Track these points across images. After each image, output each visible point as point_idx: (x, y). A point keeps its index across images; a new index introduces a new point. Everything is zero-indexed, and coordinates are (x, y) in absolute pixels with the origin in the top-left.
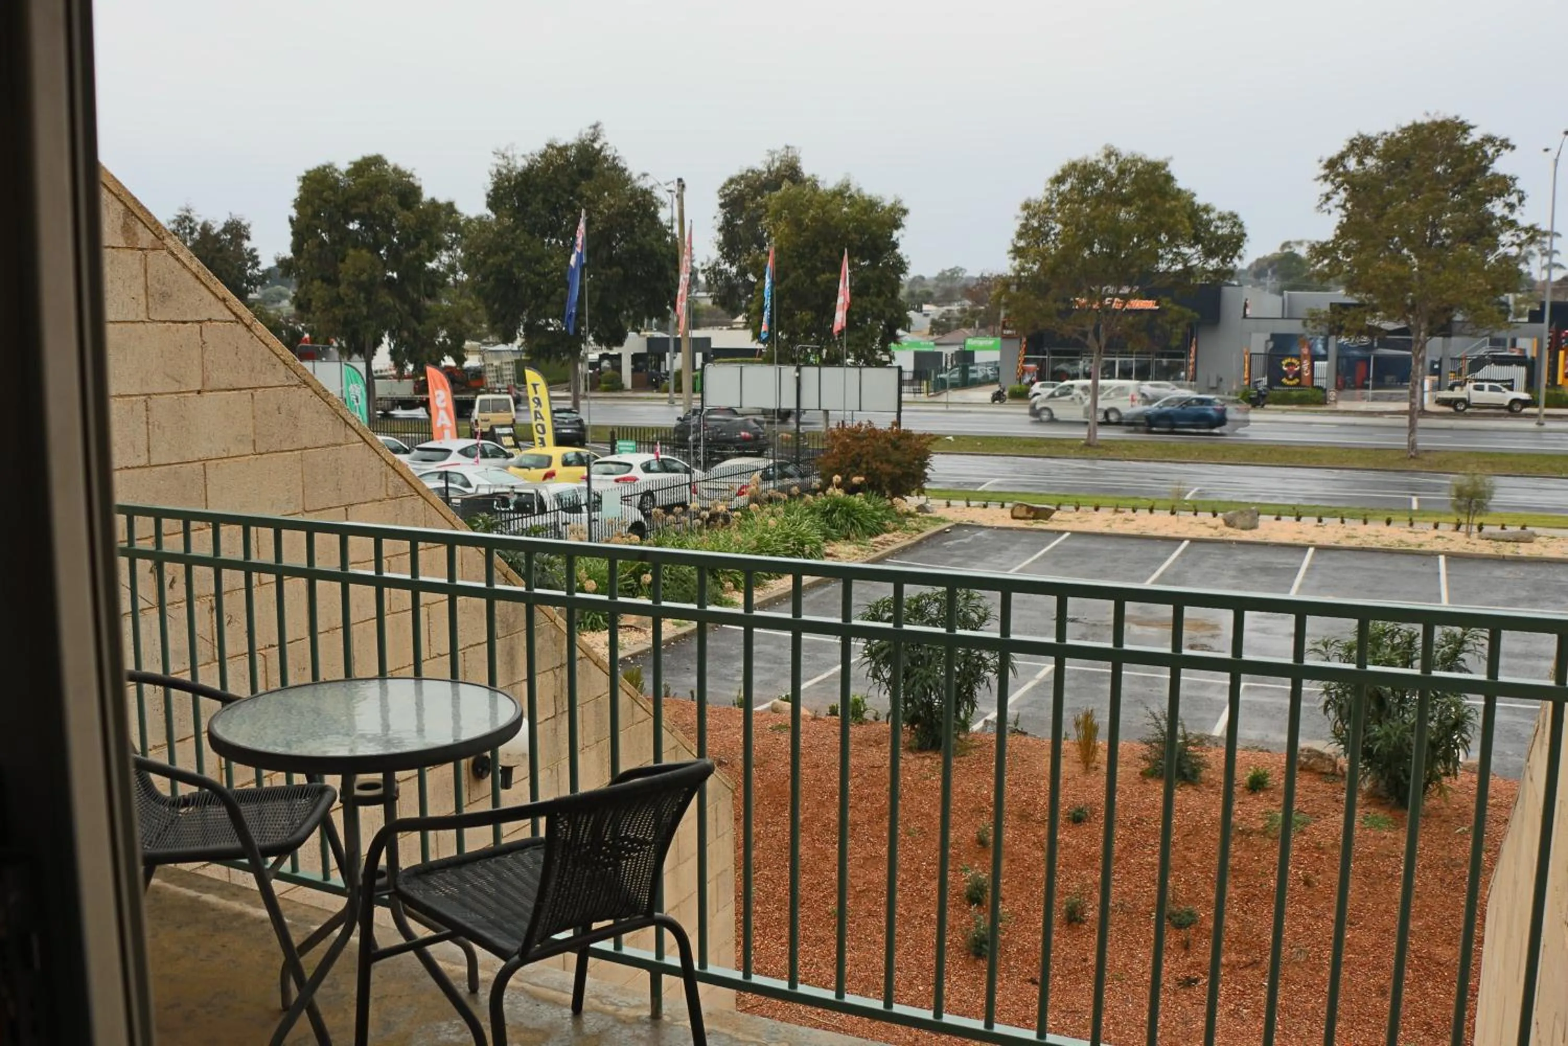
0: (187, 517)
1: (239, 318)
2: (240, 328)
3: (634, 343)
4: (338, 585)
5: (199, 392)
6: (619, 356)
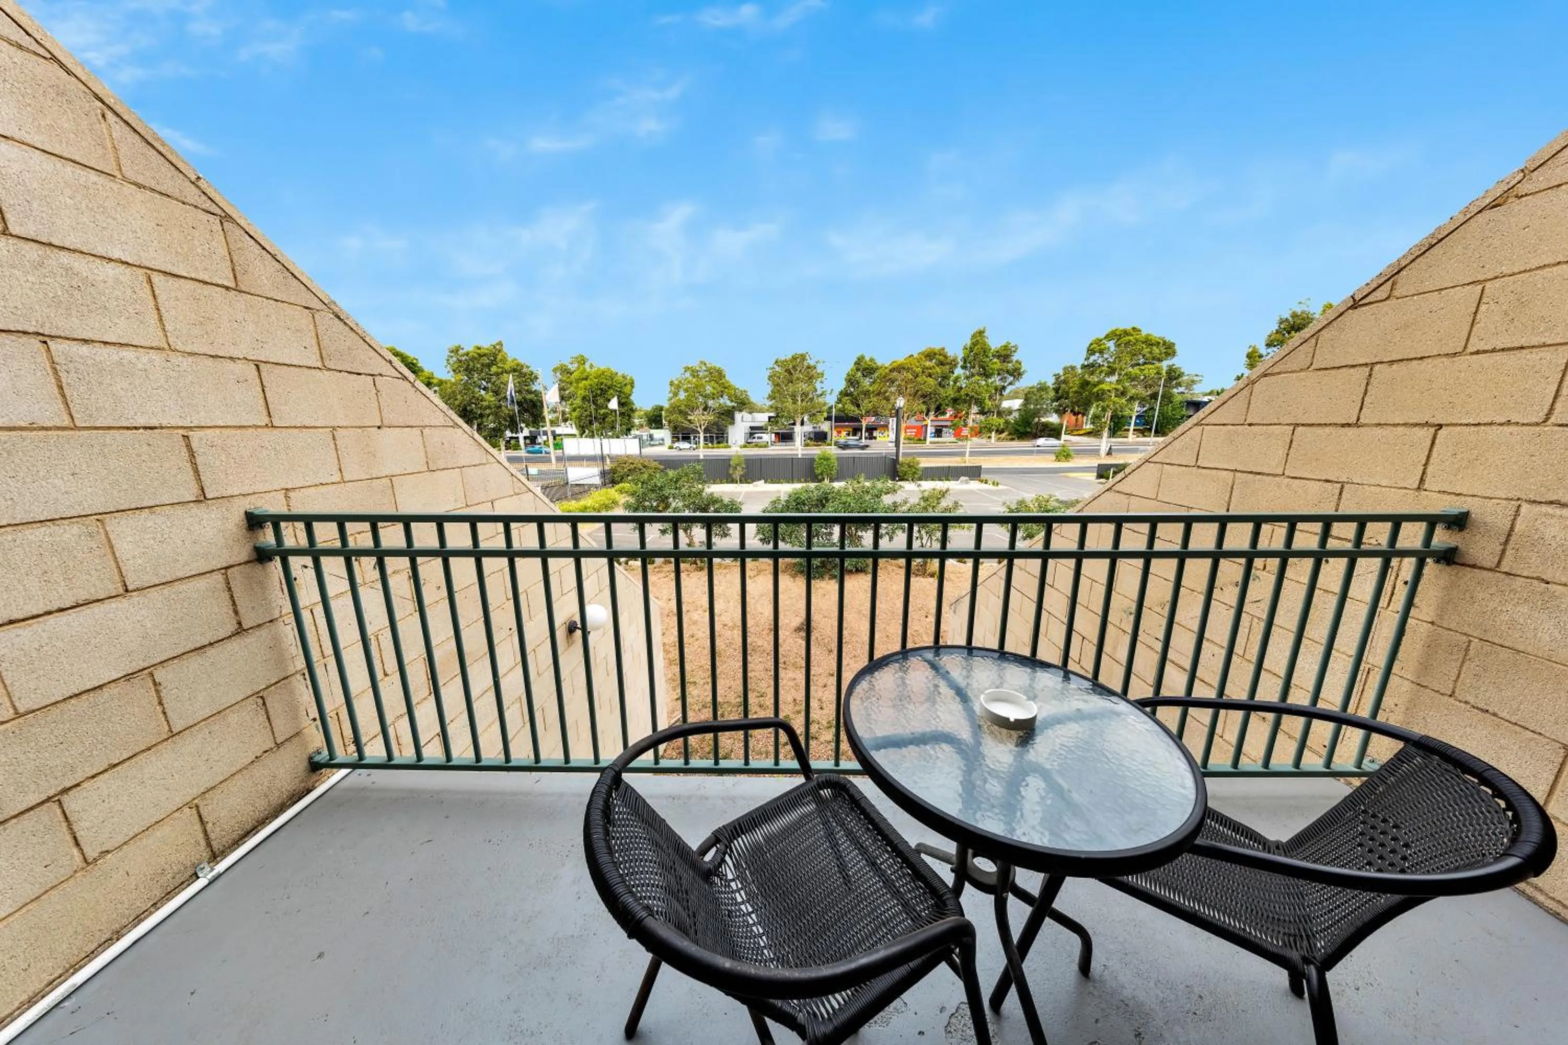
1: (405, 378)
5: (379, 428)
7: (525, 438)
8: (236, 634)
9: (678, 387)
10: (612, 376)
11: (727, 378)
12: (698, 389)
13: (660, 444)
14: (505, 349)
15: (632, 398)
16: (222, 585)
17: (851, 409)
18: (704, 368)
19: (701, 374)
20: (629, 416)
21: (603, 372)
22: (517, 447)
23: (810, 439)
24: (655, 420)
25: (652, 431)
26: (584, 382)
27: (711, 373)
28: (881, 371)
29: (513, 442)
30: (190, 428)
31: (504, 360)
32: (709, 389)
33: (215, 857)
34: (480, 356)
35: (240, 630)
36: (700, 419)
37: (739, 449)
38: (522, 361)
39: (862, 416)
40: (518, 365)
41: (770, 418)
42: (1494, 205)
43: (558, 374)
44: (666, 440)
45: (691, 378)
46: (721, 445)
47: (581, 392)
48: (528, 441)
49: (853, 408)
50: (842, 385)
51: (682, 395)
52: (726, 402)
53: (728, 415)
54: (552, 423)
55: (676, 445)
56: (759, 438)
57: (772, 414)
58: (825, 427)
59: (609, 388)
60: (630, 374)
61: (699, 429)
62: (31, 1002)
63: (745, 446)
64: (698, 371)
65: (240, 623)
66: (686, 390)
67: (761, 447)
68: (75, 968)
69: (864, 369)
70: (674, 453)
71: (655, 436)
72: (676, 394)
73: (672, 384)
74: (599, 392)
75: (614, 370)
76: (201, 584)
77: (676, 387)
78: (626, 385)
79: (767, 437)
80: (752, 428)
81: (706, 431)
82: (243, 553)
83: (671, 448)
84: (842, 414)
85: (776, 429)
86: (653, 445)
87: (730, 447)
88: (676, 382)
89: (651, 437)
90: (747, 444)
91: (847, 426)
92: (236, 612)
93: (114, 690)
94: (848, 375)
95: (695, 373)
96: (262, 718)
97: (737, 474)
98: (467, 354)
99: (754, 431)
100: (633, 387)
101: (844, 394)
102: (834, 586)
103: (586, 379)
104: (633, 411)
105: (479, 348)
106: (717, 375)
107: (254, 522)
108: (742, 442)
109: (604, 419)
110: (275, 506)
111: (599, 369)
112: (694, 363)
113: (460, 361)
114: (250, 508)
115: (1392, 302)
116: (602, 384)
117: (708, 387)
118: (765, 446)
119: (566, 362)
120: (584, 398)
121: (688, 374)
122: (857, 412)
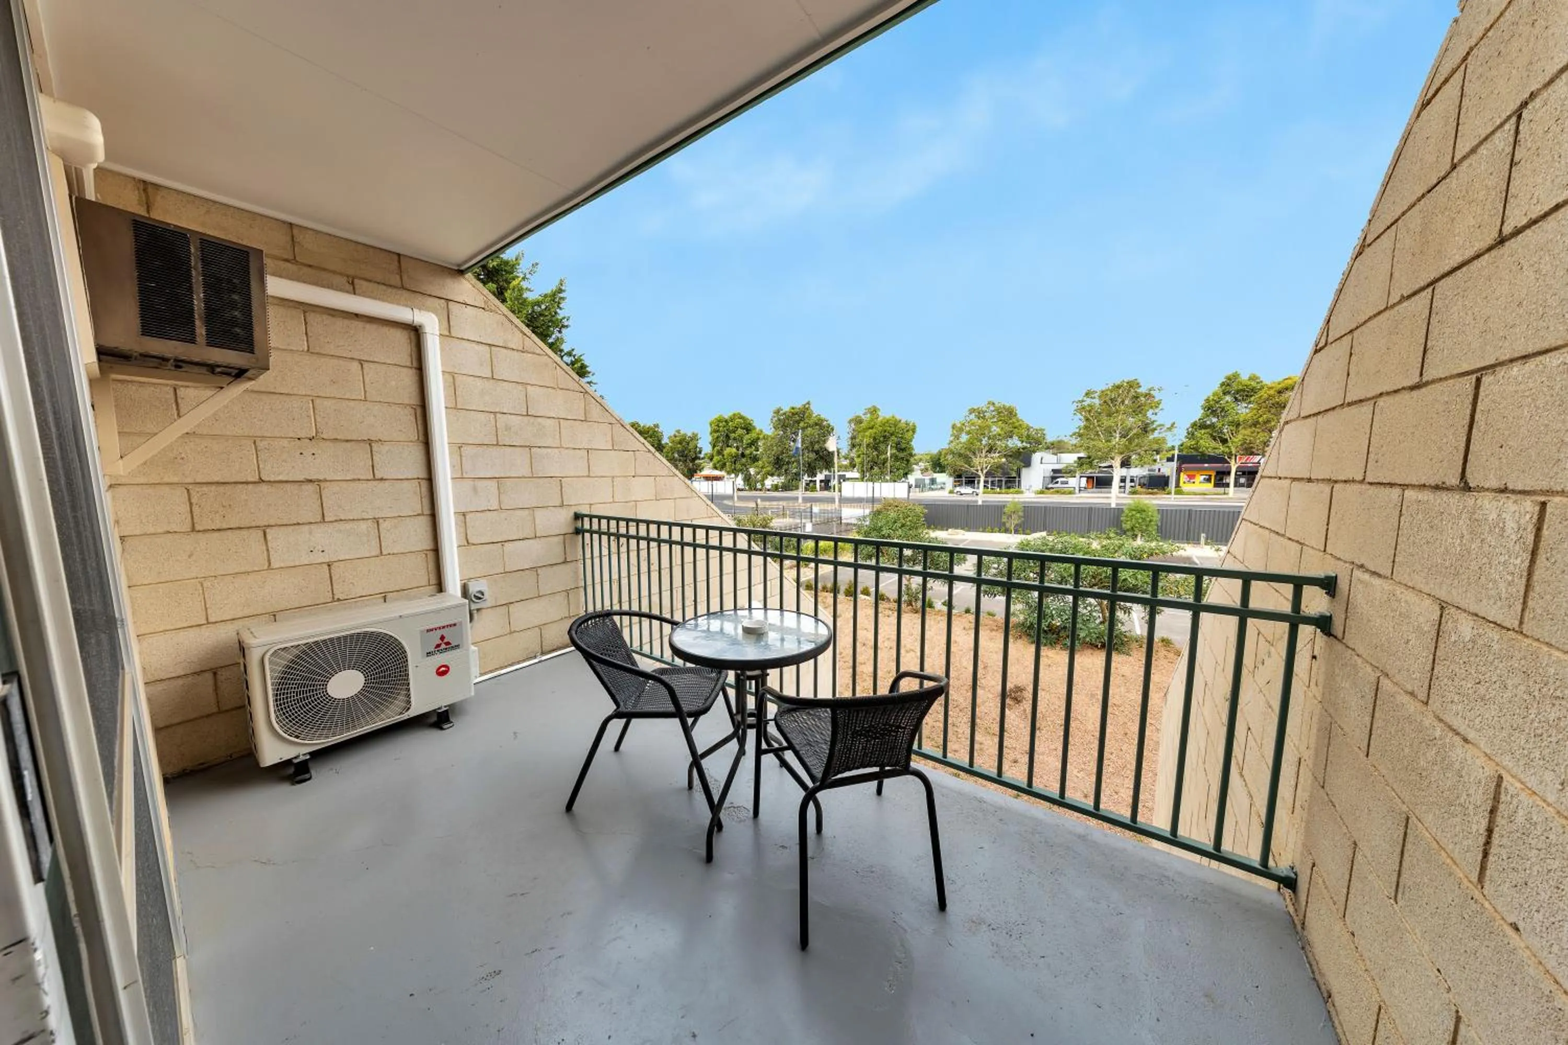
0: (628, 521)
1: (649, 451)
2: (650, 455)
3: (820, 477)
4: (704, 550)
5: (634, 477)
6: (815, 481)
7: (821, 481)
8: (563, 563)
9: (961, 430)
10: (896, 423)
11: (1020, 416)
12: (982, 431)
13: (942, 488)
14: (812, 407)
15: (912, 443)
16: (562, 541)
17: (1208, 445)
18: (992, 408)
19: (987, 415)
20: (908, 461)
21: (888, 421)
22: (814, 489)
23: (1142, 485)
24: (937, 465)
25: (936, 475)
26: (870, 431)
27: (999, 413)
28: (1262, 393)
29: (811, 485)
30: (562, 477)
31: (810, 416)
32: (995, 429)
33: (543, 653)
34: (793, 414)
35: (565, 562)
36: (982, 463)
37: (1033, 495)
38: (823, 416)
39: (1230, 455)
40: (819, 419)
41: (1080, 458)
42: (1360, 254)
43: (853, 425)
44: (947, 485)
45: (976, 420)
46: (1012, 490)
47: (866, 441)
48: (823, 484)
49: (1213, 444)
50: (1197, 414)
51: (964, 438)
52: (1015, 443)
53: (1023, 458)
54: (841, 467)
55: (958, 489)
56: (1062, 483)
57: (1082, 455)
58: (1168, 469)
59: (892, 435)
60: (912, 420)
61: (980, 473)
62: (491, 671)
63: (1042, 492)
64: (984, 412)
65: (566, 558)
66: (968, 433)
67: (1064, 493)
68: (502, 668)
69: (1238, 392)
70: (955, 497)
71: (938, 480)
72: (957, 437)
73: (954, 427)
74: (882, 439)
75: (898, 418)
76: (556, 539)
77: (958, 430)
78: (908, 431)
79: (1073, 482)
80: (1054, 471)
81: (988, 475)
82: (571, 530)
83: (951, 492)
84: (1195, 453)
85: (1089, 472)
86: (933, 489)
87: (1022, 492)
88: (959, 425)
89: (933, 481)
90: (1046, 489)
91: (1205, 469)
92: (565, 554)
93: (527, 572)
94: (1207, 400)
95: (980, 414)
96: (566, 602)
97: (1012, 523)
98: (785, 414)
99: (1056, 474)
100: (914, 432)
101: (1200, 425)
102: (1064, 656)
103: (872, 428)
104: (911, 455)
105: (793, 408)
106: (1007, 415)
107: (578, 517)
108: (1039, 487)
109: (884, 464)
110: (585, 511)
111: (884, 418)
112: (981, 404)
113: (779, 420)
114: (576, 511)
115: (1328, 346)
116: (885, 431)
117: (994, 428)
118: (1070, 493)
119: (860, 413)
120: (868, 445)
121: (973, 416)
122: (1222, 448)
